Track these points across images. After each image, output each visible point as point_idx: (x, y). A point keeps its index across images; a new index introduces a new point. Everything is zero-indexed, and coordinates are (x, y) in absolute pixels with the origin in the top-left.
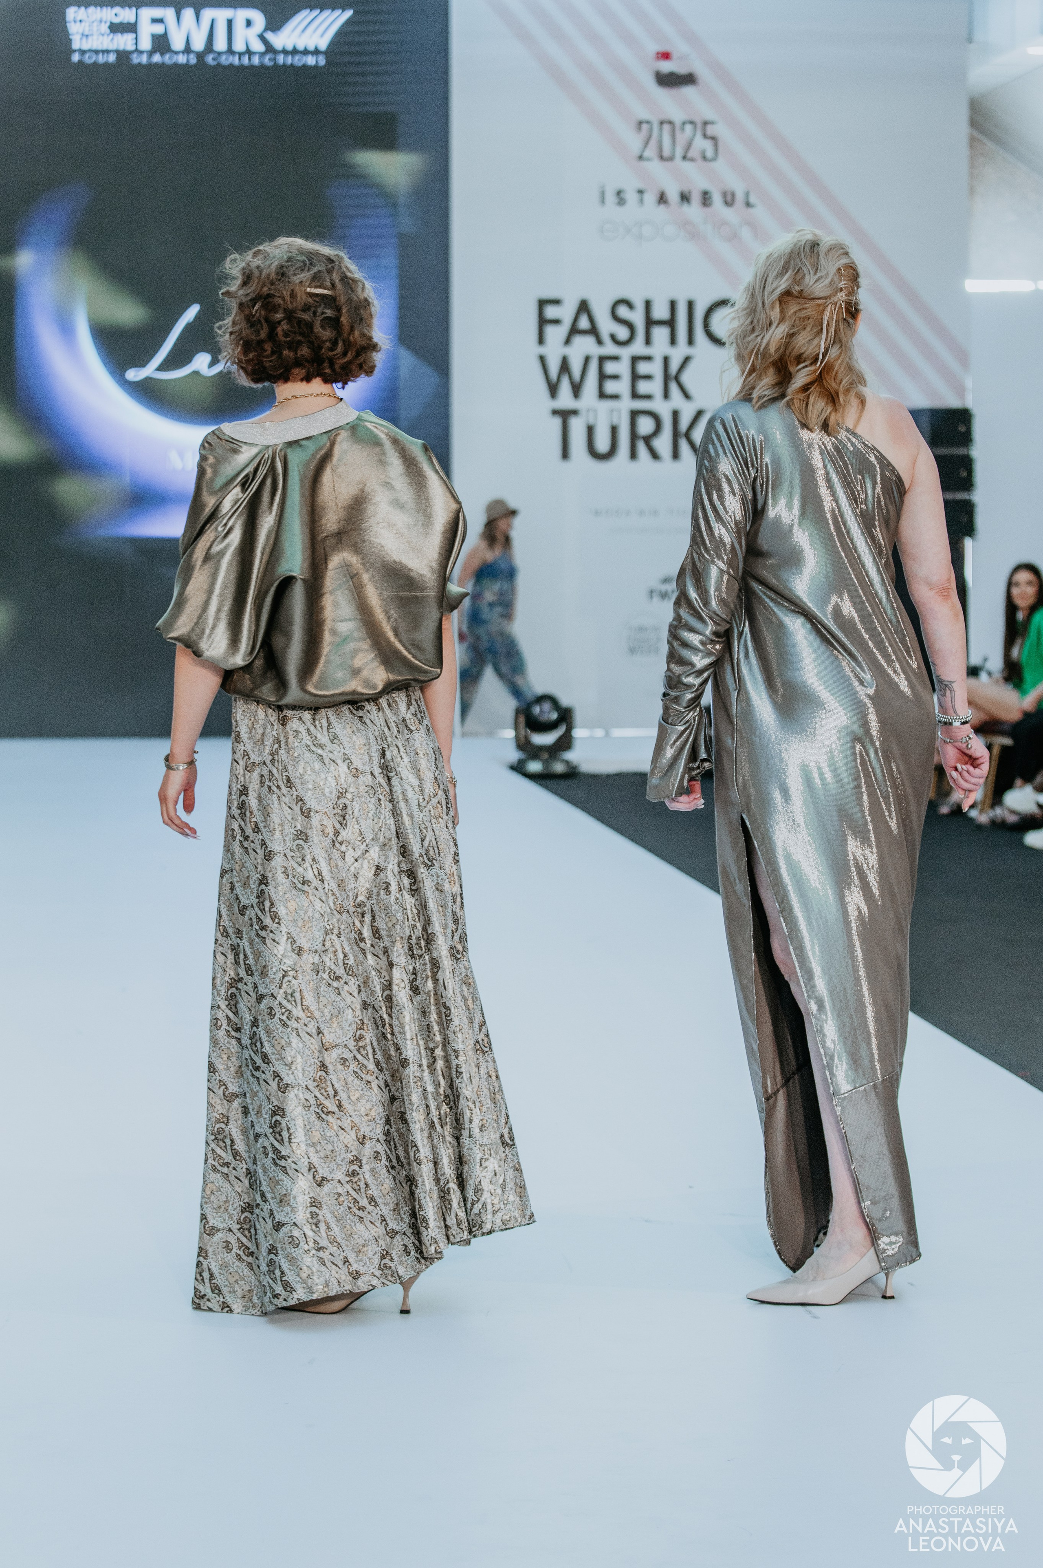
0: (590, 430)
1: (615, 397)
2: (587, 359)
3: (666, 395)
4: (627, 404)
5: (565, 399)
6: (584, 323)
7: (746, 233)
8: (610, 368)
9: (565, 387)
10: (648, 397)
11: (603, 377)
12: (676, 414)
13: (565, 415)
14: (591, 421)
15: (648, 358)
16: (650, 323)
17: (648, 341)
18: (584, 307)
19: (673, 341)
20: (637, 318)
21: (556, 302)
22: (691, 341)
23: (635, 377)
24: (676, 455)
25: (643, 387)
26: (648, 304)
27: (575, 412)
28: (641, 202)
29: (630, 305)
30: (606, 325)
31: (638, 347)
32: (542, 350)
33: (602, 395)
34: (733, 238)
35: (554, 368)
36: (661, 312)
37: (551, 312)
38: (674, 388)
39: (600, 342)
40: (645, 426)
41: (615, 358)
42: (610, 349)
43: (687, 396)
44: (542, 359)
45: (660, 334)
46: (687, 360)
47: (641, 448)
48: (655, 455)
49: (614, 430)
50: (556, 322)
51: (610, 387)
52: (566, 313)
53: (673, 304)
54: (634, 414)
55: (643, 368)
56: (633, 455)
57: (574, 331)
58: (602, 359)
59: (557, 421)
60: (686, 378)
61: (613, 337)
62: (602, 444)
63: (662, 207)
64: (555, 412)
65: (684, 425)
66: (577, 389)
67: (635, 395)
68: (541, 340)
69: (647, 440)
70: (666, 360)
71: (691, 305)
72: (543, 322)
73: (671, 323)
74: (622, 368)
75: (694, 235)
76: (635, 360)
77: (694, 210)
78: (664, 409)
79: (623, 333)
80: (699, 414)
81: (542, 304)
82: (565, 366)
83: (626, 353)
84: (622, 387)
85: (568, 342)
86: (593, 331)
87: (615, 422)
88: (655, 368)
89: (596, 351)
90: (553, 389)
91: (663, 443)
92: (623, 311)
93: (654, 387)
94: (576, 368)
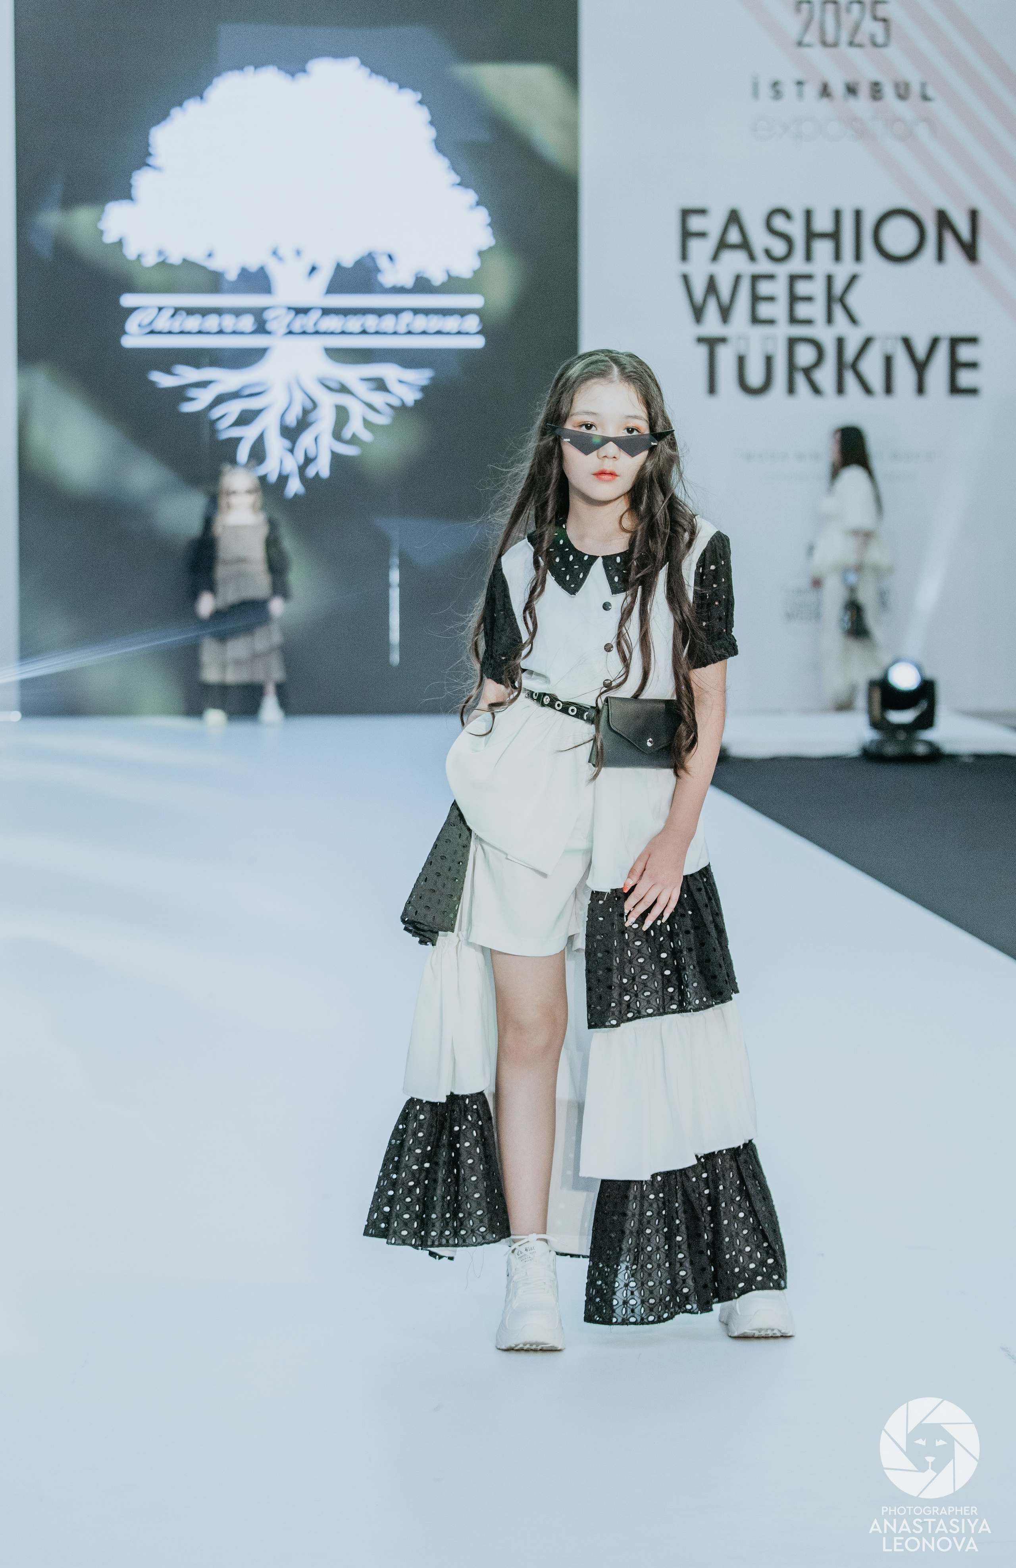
0: (741, 361)
1: (771, 322)
2: (738, 279)
3: (830, 319)
4: (784, 330)
5: (712, 325)
6: (734, 236)
7: (922, 131)
8: (764, 288)
9: (712, 311)
10: (808, 322)
11: (756, 299)
12: (840, 343)
13: (712, 343)
14: (742, 350)
15: (808, 277)
16: (811, 235)
17: (808, 257)
18: (734, 218)
19: (837, 257)
20: (796, 230)
21: (702, 212)
22: (858, 256)
23: (794, 299)
24: (840, 389)
25: (803, 311)
26: (808, 214)
27: (723, 340)
28: (800, 95)
29: (787, 214)
30: (760, 239)
31: (797, 264)
32: (686, 268)
33: (755, 320)
34: (908, 136)
35: (699, 288)
36: (823, 223)
37: (696, 223)
38: (838, 312)
39: (752, 257)
40: (805, 355)
41: (771, 277)
42: (764, 266)
43: (853, 320)
44: (686, 278)
45: (823, 249)
46: (853, 279)
47: (801, 381)
48: (816, 390)
49: (769, 361)
50: (702, 235)
51: (765, 310)
52: (713, 224)
53: (837, 214)
54: (792, 342)
55: (802, 288)
56: (791, 389)
57: (723, 245)
58: (755, 279)
59: (702, 351)
60: (852, 300)
61: (768, 253)
62: (755, 377)
63: (825, 101)
64: (701, 340)
65: (850, 353)
66: (725, 313)
67: (793, 320)
68: (684, 256)
69: (807, 372)
70: (830, 279)
71: (858, 215)
72: (686, 235)
73: (835, 236)
74: (778, 288)
75: (862, 133)
76: (793, 279)
77: (862, 104)
78: (826, 336)
79: (779, 247)
80: (868, 342)
81: (686, 214)
82: (712, 287)
83: (782, 271)
84: (778, 310)
85: (715, 257)
86: (745, 245)
87: (770, 350)
88: (816, 289)
89: (747, 268)
90: (698, 313)
91: (826, 376)
92: (779, 223)
93: (815, 310)
94: (725, 288)
